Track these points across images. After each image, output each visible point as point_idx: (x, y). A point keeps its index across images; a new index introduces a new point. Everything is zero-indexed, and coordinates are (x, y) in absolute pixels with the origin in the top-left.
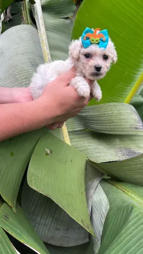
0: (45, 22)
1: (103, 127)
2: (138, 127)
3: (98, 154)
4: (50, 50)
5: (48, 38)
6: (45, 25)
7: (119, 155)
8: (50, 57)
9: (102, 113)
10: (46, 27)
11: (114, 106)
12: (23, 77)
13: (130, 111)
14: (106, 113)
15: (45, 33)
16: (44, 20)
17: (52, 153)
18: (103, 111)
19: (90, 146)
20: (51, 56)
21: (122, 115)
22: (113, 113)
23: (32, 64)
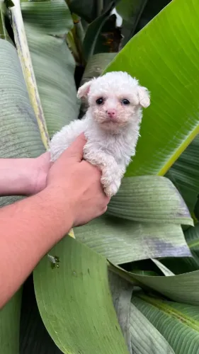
0: (28, 39)
1: (131, 211)
2: (182, 212)
3: (117, 251)
4: (37, 84)
5: (34, 64)
6: (28, 42)
7: (146, 250)
8: (38, 95)
9: (132, 191)
10: (29, 46)
11: (148, 180)
12: (9, 132)
13: (169, 189)
14: (136, 191)
15: (29, 55)
16: (26, 35)
17: (58, 261)
18: (131, 187)
19: (104, 238)
20: (40, 93)
21: (160, 194)
22: (147, 192)
23: (20, 109)
